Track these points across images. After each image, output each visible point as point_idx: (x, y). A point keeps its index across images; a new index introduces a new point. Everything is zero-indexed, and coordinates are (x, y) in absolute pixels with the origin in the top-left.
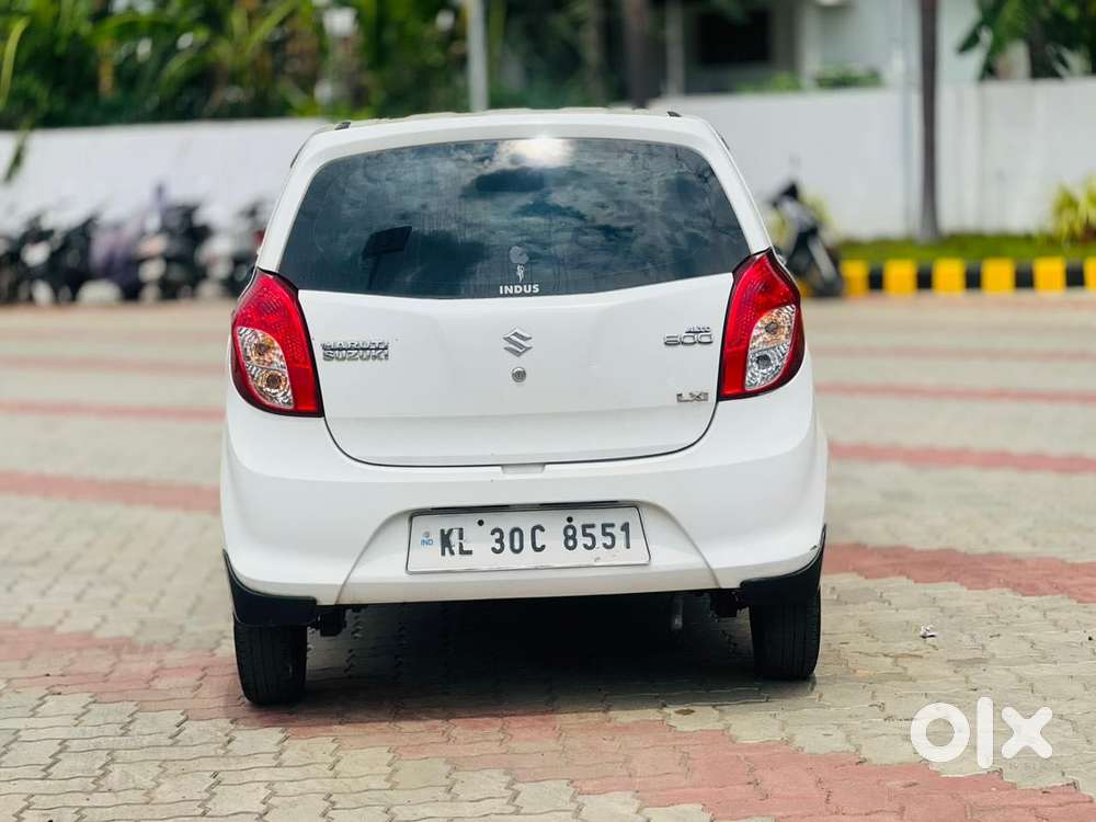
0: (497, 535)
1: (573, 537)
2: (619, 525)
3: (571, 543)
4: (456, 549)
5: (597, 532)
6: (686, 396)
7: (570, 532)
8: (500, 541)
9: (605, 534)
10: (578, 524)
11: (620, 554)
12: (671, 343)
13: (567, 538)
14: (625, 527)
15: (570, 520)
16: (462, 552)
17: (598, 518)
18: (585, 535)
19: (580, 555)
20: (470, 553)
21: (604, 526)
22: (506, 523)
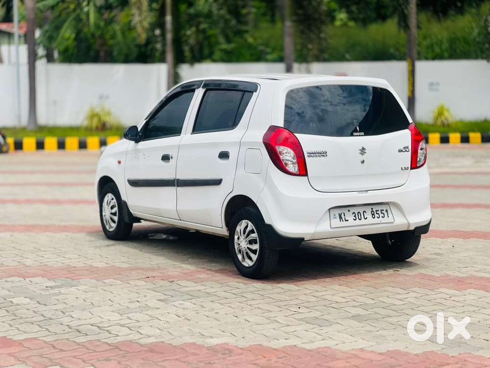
0: (354, 215)
1: (374, 214)
2: (385, 210)
3: (374, 216)
4: (344, 219)
5: (379, 212)
6: (404, 168)
7: (373, 213)
8: (355, 216)
9: (382, 213)
10: (374, 210)
11: (386, 220)
12: (400, 151)
13: (373, 215)
14: (387, 211)
15: (372, 209)
16: (346, 220)
17: (379, 208)
18: (377, 213)
19: (376, 220)
20: (348, 220)
21: (381, 210)
22: (356, 210)
